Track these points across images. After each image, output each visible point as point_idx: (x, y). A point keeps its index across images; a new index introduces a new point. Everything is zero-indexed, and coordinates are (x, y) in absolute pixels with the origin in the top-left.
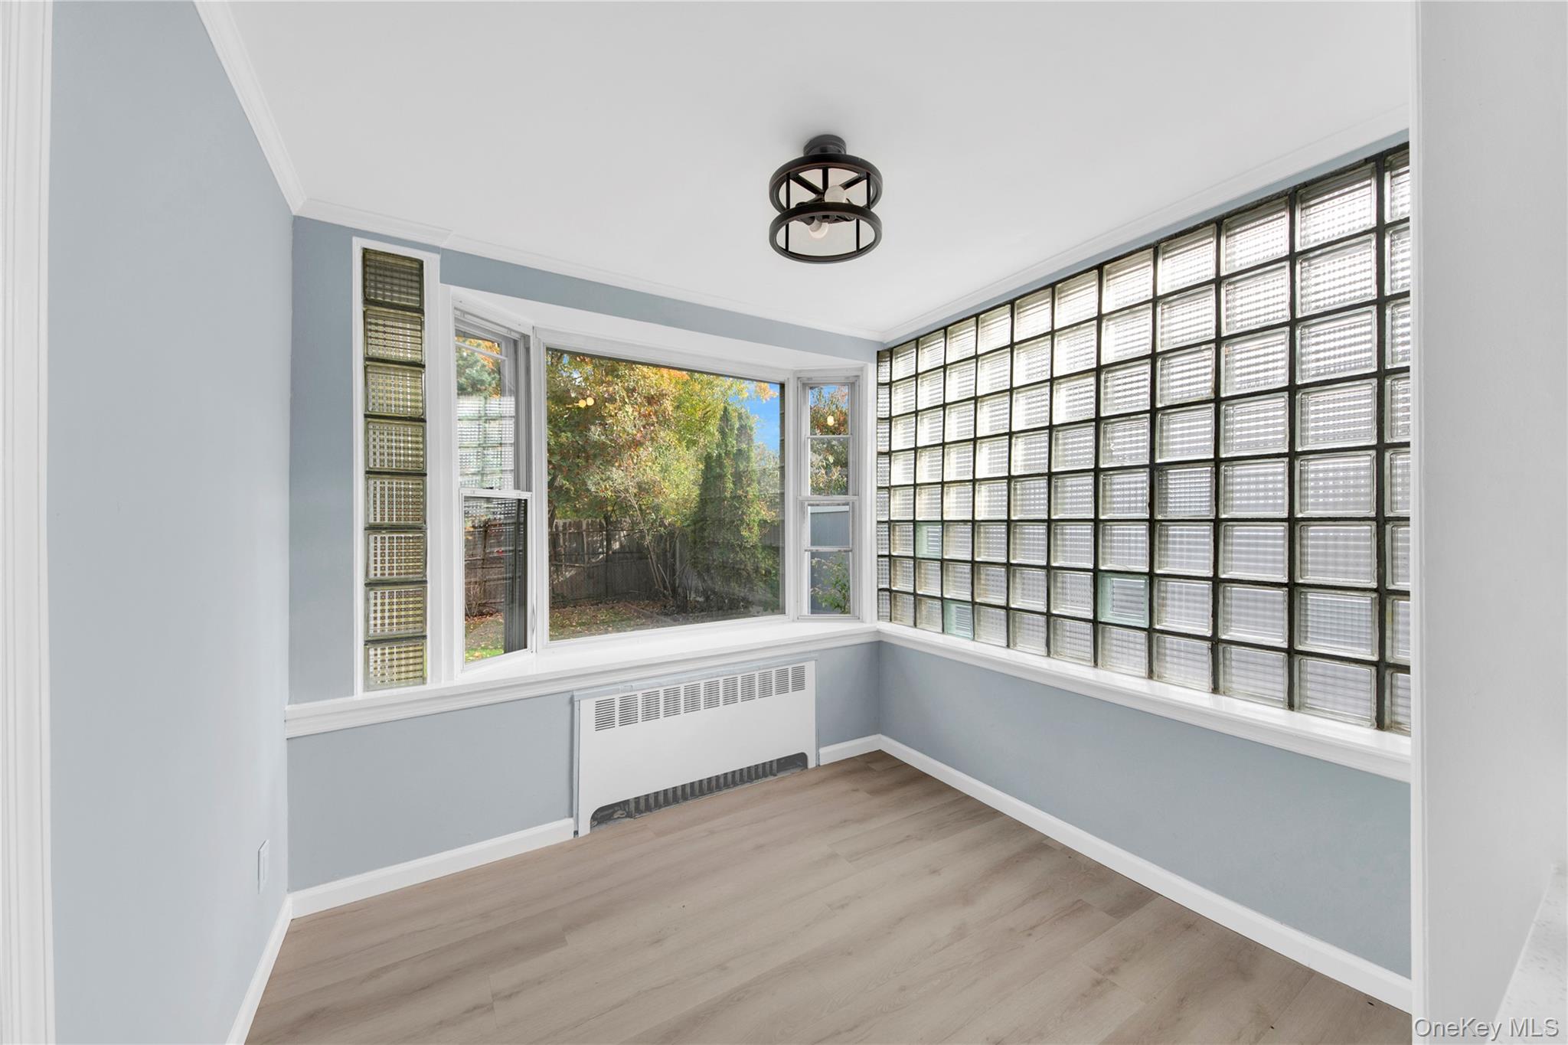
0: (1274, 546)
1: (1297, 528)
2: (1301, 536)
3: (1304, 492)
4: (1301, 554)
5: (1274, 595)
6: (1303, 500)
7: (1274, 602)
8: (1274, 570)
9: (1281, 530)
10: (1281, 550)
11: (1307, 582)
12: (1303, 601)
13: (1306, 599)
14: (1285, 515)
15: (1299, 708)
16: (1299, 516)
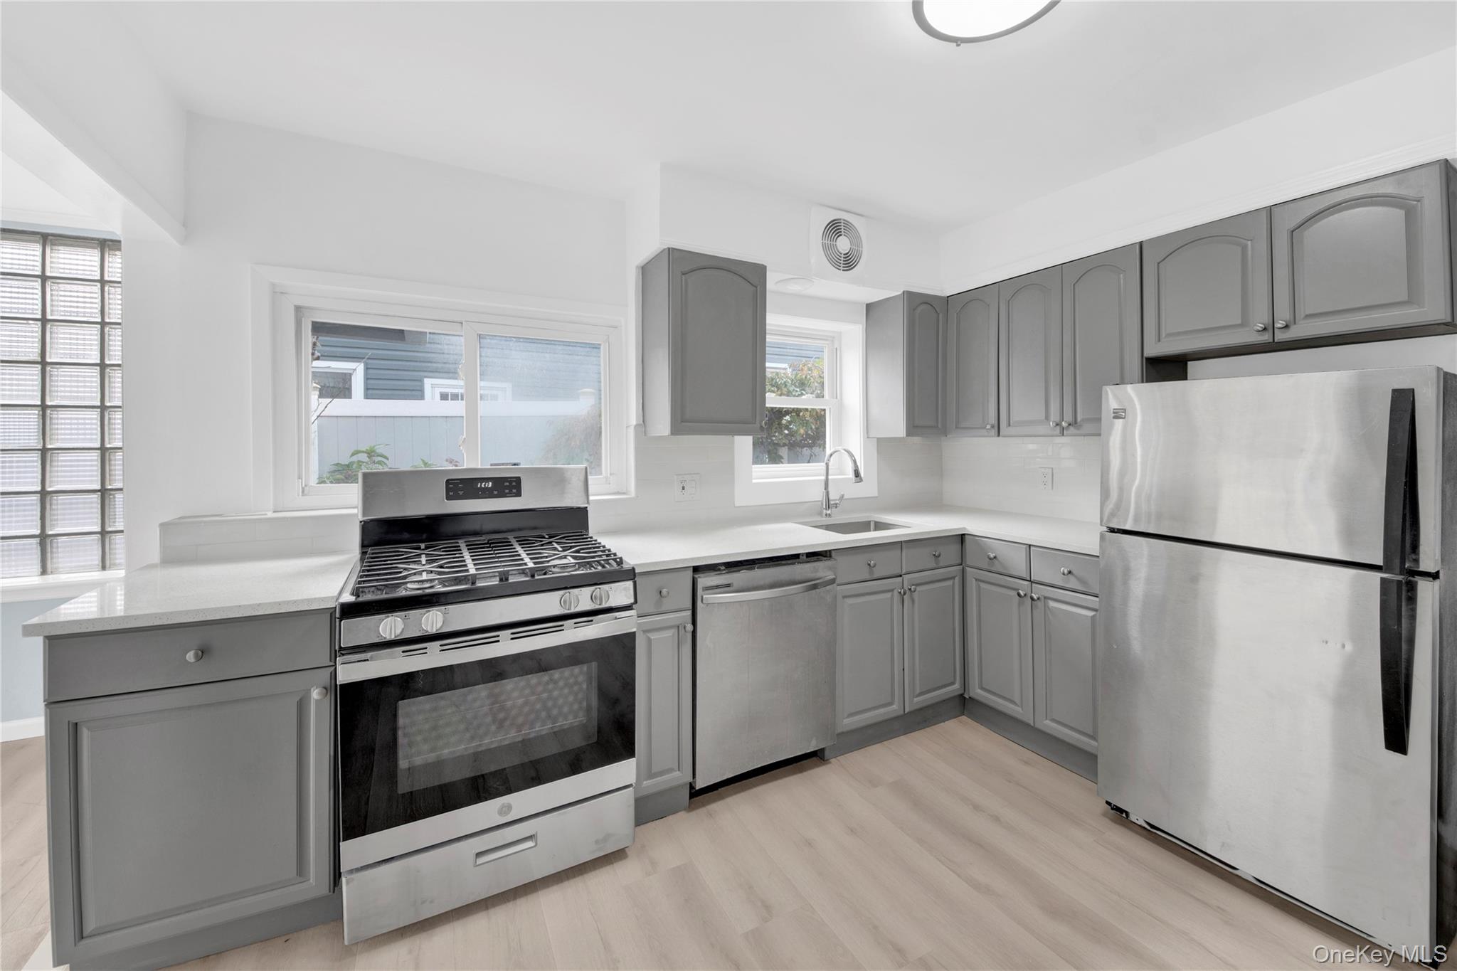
0: (92, 466)
1: (107, 454)
2: (109, 458)
3: (112, 431)
4: (110, 470)
5: (92, 498)
6: (111, 436)
7: (92, 503)
8: (91, 482)
9: (95, 456)
10: (95, 468)
11: (114, 487)
12: (112, 500)
13: (115, 498)
14: (98, 445)
15: (110, 567)
16: (108, 446)
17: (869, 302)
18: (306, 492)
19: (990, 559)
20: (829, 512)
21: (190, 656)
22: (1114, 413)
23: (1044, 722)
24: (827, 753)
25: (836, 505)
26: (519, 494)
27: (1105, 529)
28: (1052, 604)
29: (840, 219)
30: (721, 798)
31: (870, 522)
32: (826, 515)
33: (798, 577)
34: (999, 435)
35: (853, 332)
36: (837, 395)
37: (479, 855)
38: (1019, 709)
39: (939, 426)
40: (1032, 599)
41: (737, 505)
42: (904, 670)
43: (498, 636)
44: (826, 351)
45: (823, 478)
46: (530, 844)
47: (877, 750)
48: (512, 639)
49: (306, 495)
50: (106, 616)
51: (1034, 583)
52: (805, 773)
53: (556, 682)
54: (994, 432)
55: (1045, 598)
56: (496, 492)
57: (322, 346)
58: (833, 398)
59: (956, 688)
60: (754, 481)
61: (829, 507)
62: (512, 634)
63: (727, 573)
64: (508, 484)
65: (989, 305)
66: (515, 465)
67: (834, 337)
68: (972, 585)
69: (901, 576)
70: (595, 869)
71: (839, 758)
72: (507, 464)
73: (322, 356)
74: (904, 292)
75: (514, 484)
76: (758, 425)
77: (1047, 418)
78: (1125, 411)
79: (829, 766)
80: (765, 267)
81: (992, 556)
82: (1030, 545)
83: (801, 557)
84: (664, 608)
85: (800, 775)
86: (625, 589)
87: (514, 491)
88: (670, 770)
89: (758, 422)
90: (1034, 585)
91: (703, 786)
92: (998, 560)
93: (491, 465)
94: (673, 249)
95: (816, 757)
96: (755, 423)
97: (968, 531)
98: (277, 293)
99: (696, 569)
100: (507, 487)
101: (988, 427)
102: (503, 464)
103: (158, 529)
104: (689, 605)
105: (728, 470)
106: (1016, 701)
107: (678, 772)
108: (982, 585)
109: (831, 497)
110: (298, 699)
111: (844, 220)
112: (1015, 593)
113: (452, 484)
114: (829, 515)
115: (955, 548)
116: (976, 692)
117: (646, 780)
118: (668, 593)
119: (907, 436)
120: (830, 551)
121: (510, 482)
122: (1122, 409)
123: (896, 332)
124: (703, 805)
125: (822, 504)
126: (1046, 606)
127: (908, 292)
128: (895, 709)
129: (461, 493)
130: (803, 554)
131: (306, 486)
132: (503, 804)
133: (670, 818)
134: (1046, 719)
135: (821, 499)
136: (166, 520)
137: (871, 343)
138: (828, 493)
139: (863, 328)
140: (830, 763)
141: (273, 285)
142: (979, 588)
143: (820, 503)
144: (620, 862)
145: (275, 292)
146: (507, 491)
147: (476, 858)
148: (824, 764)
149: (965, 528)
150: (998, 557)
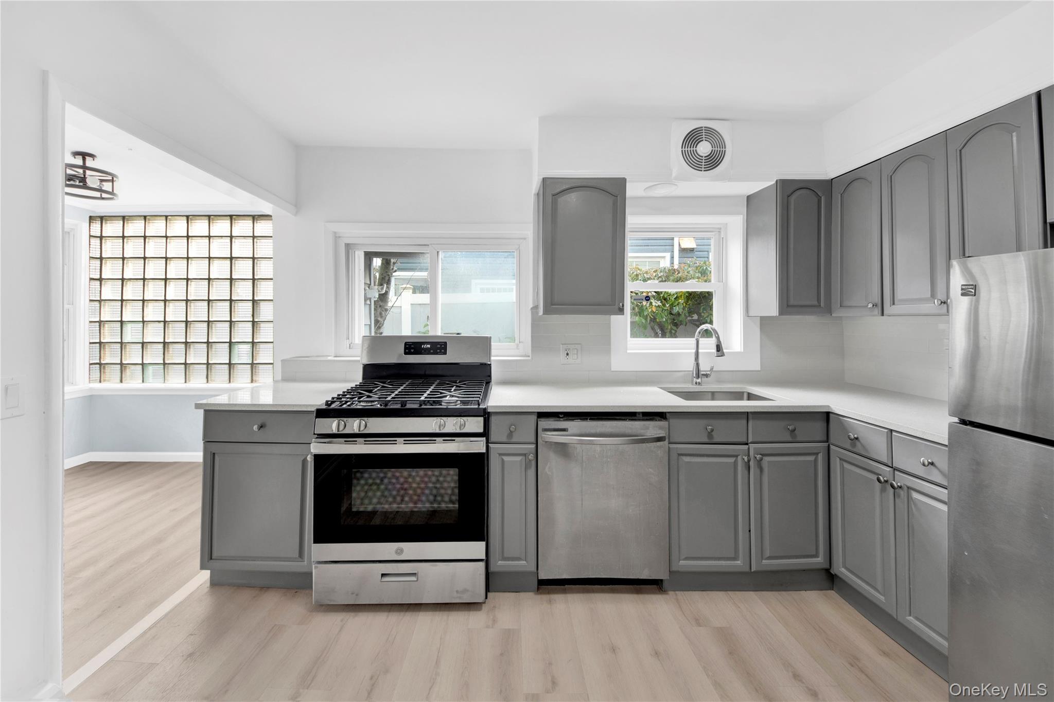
17: (748, 195)
18: (351, 347)
19: (851, 439)
20: (699, 380)
21: (255, 428)
22: (962, 289)
23: (907, 618)
24: (665, 584)
25: (707, 376)
26: (445, 353)
27: (956, 420)
28: (915, 495)
29: (702, 127)
30: (564, 592)
31: (743, 393)
32: (696, 383)
33: (629, 431)
34: (883, 314)
35: (736, 223)
36: (723, 279)
37: (383, 575)
38: (882, 598)
39: (822, 305)
40: (892, 486)
41: (612, 370)
42: (750, 531)
43: (396, 441)
44: (712, 242)
45: (694, 351)
46: (414, 578)
47: (719, 597)
48: (404, 444)
49: (352, 348)
50: (231, 403)
51: (897, 470)
52: (641, 596)
53: (430, 477)
54: (877, 311)
55: (908, 488)
56: (432, 351)
57: (401, 263)
58: (719, 282)
59: (819, 561)
60: (628, 351)
61: (698, 377)
62: (405, 440)
63: (564, 420)
64: (439, 346)
65: (871, 183)
66: (458, 334)
67: (720, 229)
68: (836, 464)
69: (747, 444)
70: (458, 610)
71: (677, 592)
72: (453, 334)
73: (398, 269)
74: (777, 181)
75: (443, 346)
76: (616, 307)
77: (933, 295)
78: (975, 287)
79: (665, 596)
80: (626, 179)
81: (852, 437)
82: (891, 431)
83: (638, 415)
84: (514, 440)
85: (635, 596)
86: (477, 422)
87: (443, 351)
88: (519, 559)
89: (617, 304)
90: (896, 472)
91: (544, 578)
92: (859, 441)
93: (444, 334)
94: (546, 178)
95: (654, 585)
96: (615, 305)
97: (831, 409)
98: (337, 237)
99: (542, 415)
100: (439, 348)
101: (870, 305)
102: (451, 334)
103: (281, 363)
104: (533, 440)
105: (604, 342)
106: (879, 589)
107: (525, 562)
108: (846, 465)
109: (702, 368)
110: (302, 459)
111: (705, 127)
112: (875, 477)
113: (408, 345)
114: (699, 383)
115: (820, 426)
116: (839, 569)
117: (501, 561)
118: (515, 429)
119: (779, 315)
120: (665, 413)
121: (441, 345)
122: (972, 285)
123: (770, 219)
124: (549, 593)
125: (693, 373)
126: (909, 497)
127: (780, 180)
128: (739, 564)
129: (412, 351)
130: (639, 413)
131: (351, 343)
132: (399, 547)
133: (522, 594)
134: (910, 616)
135: (692, 370)
136: (284, 358)
137: (750, 232)
138: (698, 365)
139: (743, 218)
140: (667, 594)
141: (335, 233)
142: (842, 468)
143: (691, 372)
144: (475, 612)
145: (336, 237)
146: (438, 351)
147: (382, 577)
148: (661, 594)
149: (829, 406)
150: (860, 438)
